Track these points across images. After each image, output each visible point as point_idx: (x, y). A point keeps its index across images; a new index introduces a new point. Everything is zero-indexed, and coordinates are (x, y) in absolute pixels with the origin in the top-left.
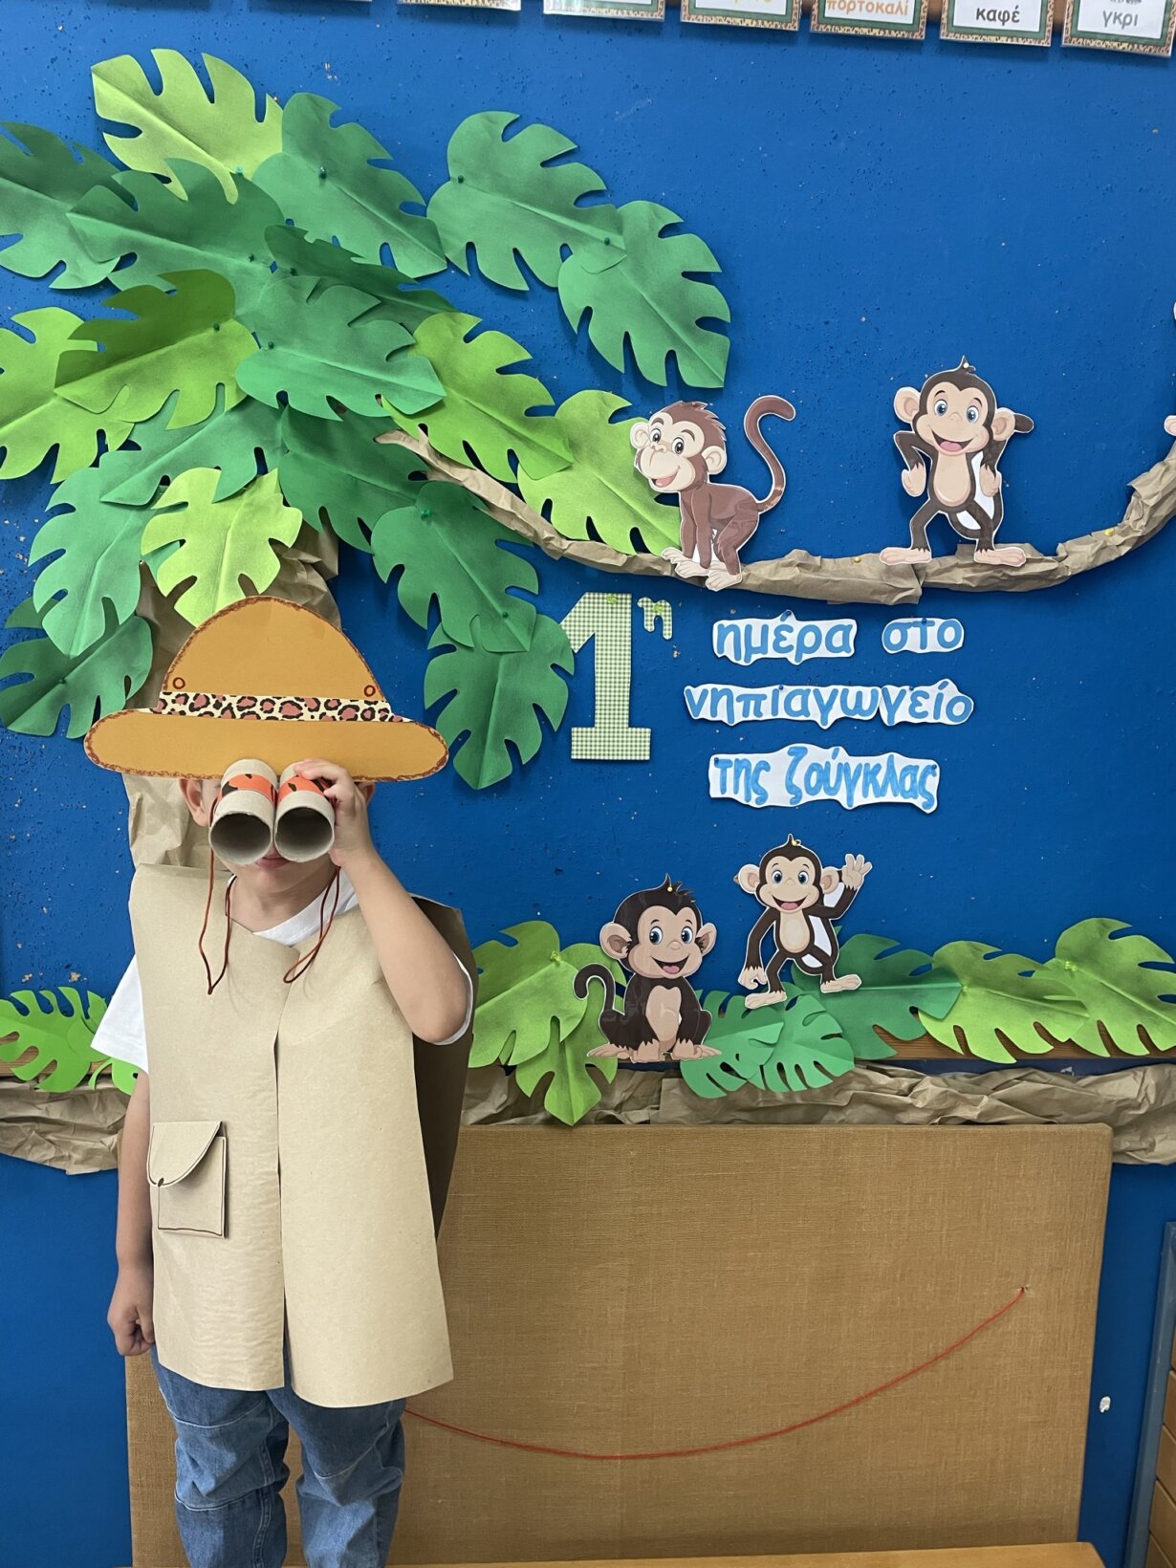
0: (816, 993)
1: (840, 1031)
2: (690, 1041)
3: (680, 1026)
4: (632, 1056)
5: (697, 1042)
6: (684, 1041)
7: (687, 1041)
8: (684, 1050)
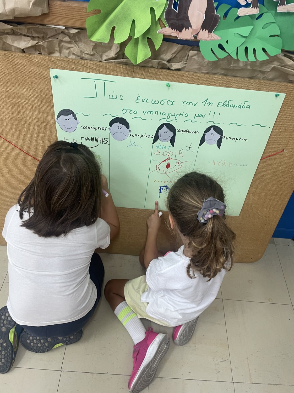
0: (273, 12)
1: (279, 33)
2: (207, 30)
3: (204, 21)
4: (178, 35)
5: (210, 31)
6: (204, 30)
7: (205, 30)
8: (204, 35)
